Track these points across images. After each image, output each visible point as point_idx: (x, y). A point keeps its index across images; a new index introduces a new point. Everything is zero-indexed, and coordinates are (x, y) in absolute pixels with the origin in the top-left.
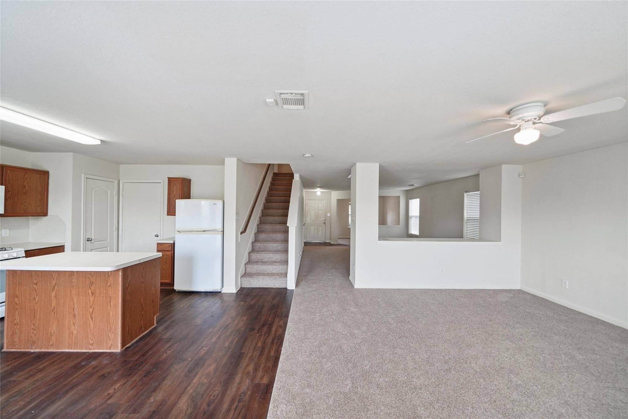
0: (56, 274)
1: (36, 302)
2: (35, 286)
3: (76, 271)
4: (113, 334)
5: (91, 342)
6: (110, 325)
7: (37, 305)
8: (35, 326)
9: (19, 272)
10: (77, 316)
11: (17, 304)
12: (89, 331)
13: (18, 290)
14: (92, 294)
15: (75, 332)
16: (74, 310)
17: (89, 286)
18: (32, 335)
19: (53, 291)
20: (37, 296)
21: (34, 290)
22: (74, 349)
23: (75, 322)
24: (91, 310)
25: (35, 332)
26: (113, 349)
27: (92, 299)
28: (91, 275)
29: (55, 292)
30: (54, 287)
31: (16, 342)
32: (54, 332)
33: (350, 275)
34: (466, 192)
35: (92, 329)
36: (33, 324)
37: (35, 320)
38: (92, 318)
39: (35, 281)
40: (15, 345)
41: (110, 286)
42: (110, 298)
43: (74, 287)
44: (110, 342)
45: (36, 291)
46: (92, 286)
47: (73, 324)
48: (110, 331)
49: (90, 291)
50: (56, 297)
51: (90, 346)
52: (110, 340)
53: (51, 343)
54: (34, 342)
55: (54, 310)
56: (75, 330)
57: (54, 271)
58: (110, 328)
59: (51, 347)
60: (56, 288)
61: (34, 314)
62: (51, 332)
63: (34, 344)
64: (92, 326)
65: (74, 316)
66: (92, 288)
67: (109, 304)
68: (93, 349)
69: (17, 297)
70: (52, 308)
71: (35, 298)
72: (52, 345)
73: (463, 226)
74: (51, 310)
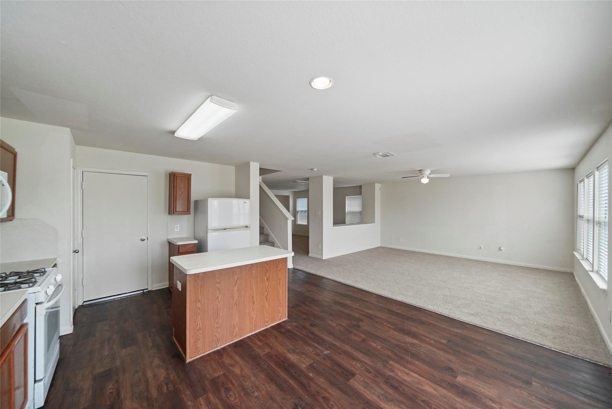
0: (239, 269)
1: (219, 301)
2: (218, 285)
3: (255, 263)
4: (282, 308)
5: (267, 320)
6: (280, 301)
7: (220, 303)
8: (219, 324)
9: (201, 275)
10: (255, 302)
11: (199, 309)
12: (265, 311)
13: (200, 294)
14: (267, 280)
15: (254, 317)
16: (253, 297)
17: (265, 273)
18: (216, 334)
19: (235, 285)
20: (220, 294)
21: (217, 290)
22: (255, 331)
23: (254, 307)
24: (266, 293)
25: (219, 330)
26: (282, 319)
27: (267, 284)
28: (267, 264)
29: (237, 286)
30: (236, 282)
31: (200, 348)
32: (237, 323)
33: (309, 253)
34: (347, 196)
35: (267, 309)
36: (217, 323)
37: (218, 318)
38: (267, 300)
39: (218, 281)
40: (199, 351)
41: (280, 270)
42: (280, 280)
43: (254, 277)
44: (280, 315)
45: (219, 289)
46: (267, 273)
47: (253, 310)
48: (280, 306)
49: (265, 278)
50: (238, 290)
51: (266, 324)
52: (280, 313)
53: (235, 334)
54: (218, 340)
55: (236, 304)
56: (254, 314)
57: (236, 267)
58: (280, 303)
59: (235, 337)
60: (238, 283)
61: (218, 313)
62: (234, 324)
63: (218, 342)
64: (267, 306)
65: (254, 303)
66: (267, 275)
67: (279, 284)
68: (269, 325)
69: (199, 301)
70: (235, 301)
71: (218, 297)
72: (235, 336)
73: (345, 216)
74: (234, 303)
